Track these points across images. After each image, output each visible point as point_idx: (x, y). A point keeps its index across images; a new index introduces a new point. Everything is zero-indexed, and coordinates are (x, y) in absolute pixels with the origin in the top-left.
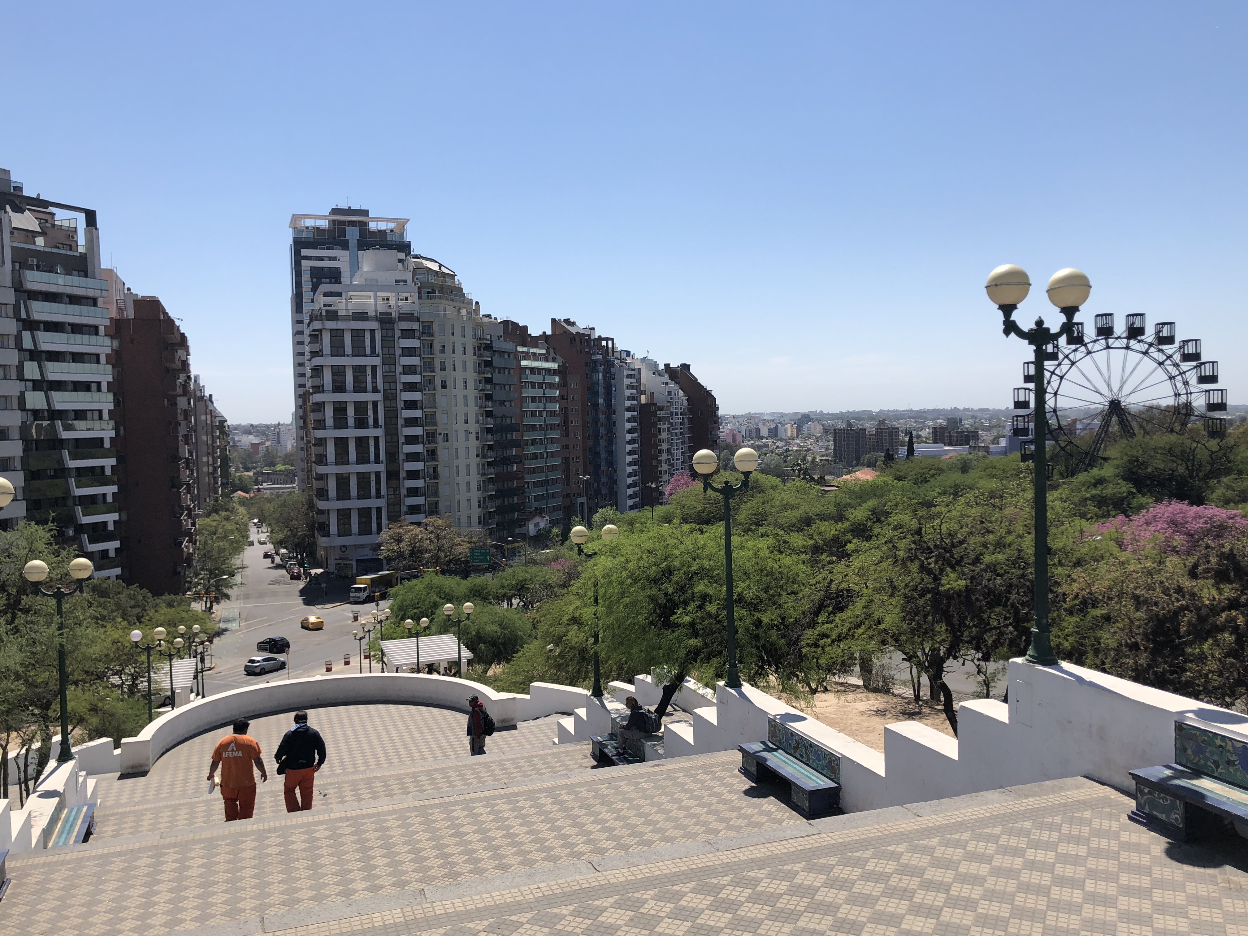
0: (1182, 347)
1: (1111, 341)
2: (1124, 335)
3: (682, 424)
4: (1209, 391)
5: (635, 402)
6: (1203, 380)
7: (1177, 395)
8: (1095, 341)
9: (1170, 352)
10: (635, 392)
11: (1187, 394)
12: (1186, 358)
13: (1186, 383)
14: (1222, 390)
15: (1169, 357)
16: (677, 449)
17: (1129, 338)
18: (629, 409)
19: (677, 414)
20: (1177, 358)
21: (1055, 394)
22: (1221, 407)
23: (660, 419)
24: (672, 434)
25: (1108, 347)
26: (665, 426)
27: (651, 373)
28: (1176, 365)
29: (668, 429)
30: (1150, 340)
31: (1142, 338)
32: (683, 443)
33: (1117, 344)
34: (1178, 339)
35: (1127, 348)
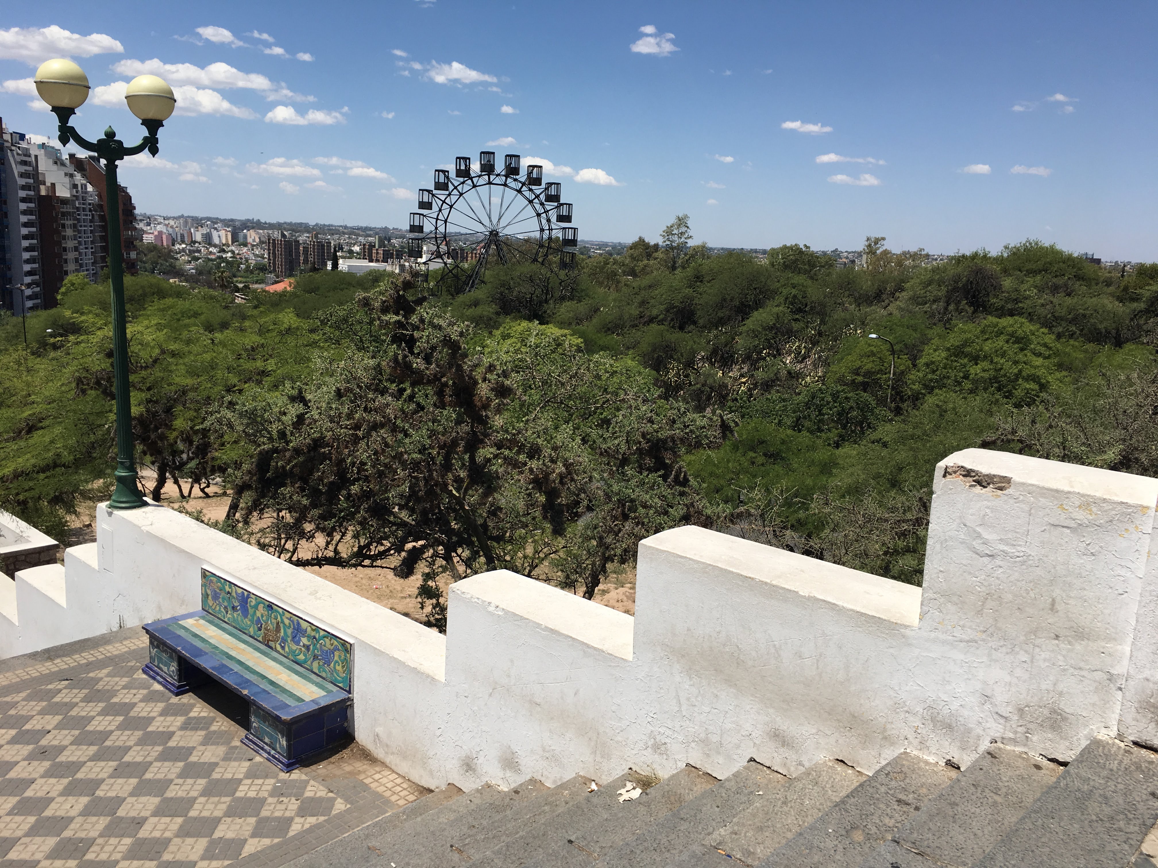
0: (546, 189)
1: (492, 177)
2: (503, 173)
3: (91, 221)
4: (564, 228)
5: (32, 193)
6: (561, 218)
7: (542, 230)
8: (479, 176)
9: (538, 192)
10: (31, 181)
11: (549, 229)
12: (550, 198)
13: (549, 221)
14: (575, 229)
15: (537, 197)
16: (86, 248)
17: (507, 176)
18: (24, 200)
19: (84, 209)
20: (542, 197)
21: (446, 221)
22: (573, 242)
23: (64, 214)
24: (79, 232)
25: (490, 183)
26: (71, 222)
27: (51, 161)
28: (542, 204)
29: (75, 226)
30: (523, 180)
31: (517, 177)
32: (92, 242)
33: (497, 181)
34: (544, 182)
35: (505, 185)
